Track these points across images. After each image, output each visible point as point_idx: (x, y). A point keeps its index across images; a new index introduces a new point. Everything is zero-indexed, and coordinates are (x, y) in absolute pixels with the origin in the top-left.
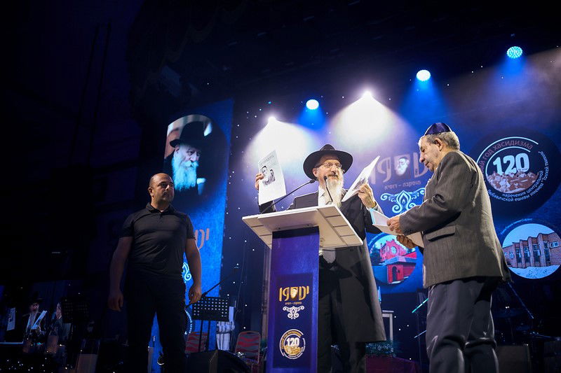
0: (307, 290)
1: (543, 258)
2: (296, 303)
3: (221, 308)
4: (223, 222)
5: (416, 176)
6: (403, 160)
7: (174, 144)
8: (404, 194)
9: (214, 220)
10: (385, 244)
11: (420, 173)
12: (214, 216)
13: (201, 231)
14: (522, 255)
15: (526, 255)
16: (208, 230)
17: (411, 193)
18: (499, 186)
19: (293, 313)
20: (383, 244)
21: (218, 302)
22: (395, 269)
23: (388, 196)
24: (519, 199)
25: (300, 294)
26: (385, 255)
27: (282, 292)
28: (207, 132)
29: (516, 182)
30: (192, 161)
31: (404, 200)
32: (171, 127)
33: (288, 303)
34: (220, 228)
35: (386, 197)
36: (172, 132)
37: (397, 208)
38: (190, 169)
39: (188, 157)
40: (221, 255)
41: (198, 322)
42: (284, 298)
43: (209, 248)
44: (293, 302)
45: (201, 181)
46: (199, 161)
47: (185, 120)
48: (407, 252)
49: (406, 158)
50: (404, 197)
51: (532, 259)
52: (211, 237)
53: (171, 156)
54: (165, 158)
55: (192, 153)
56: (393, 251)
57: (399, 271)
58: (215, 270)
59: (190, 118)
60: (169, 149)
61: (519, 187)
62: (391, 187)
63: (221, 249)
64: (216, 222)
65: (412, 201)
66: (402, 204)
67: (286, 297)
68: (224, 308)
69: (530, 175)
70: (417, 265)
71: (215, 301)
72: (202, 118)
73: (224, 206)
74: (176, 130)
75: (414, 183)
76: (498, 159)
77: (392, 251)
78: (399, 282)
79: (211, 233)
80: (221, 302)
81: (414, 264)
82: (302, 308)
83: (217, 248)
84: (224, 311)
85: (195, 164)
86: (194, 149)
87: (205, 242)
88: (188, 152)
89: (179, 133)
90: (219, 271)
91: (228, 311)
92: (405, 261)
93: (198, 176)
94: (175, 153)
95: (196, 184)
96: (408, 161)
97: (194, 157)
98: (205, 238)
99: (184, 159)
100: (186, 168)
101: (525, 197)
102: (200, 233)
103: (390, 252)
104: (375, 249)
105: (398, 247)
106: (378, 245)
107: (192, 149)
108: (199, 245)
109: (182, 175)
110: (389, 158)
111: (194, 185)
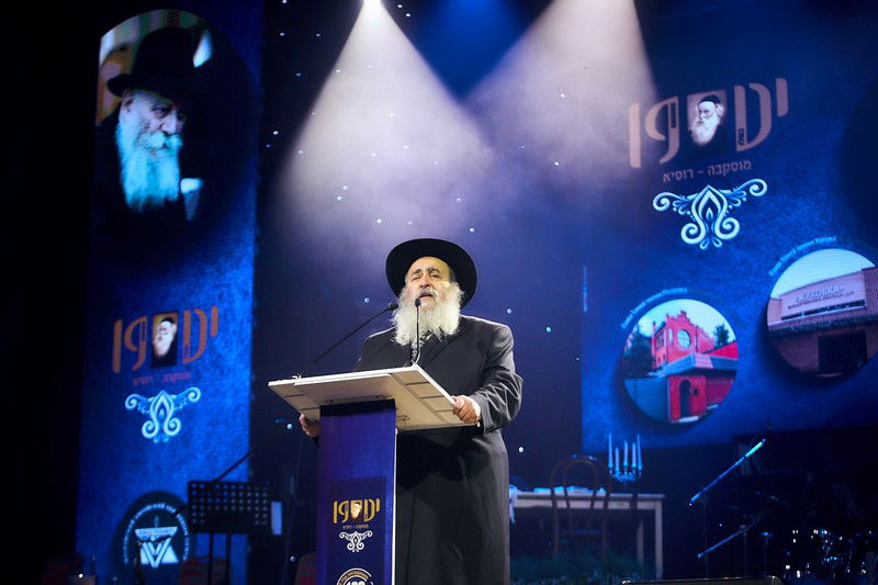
0: (376, 505)
2: (360, 527)
3: (253, 505)
4: (250, 291)
5: (740, 148)
6: (709, 105)
7: (118, 86)
8: (708, 194)
9: (228, 286)
10: (664, 324)
11: (749, 142)
12: (229, 275)
13: (197, 312)
16: (215, 312)
17: (728, 192)
19: (355, 542)
20: (658, 325)
21: (245, 491)
22: (685, 385)
23: (671, 199)
25: (366, 512)
26: (663, 351)
27: (337, 508)
28: (201, 57)
30: (167, 135)
31: (709, 211)
32: (108, 41)
33: (348, 527)
34: (242, 306)
35: (665, 201)
36: (111, 54)
37: (692, 232)
38: (161, 153)
39: (155, 123)
40: (248, 371)
41: (203, 539)
42: (340, 517)
43: (219, 356)
44: (355, 525)
45: (190, 185)
47: (145, 25)
48: (716, 345)
49: (715, 100)
50: (710, 204)
52: (223, 328)
53: (113, 121)
54: (98, 123)
55: (166, 112)
56: (683, 340)
57: (696, 392)
58: (237, 409)
59: (157, 19)
60: (107, 100)
62: (679, 175)
63: (247, 358)
64: (234, 290)
65: (731, 213)
66: (704, 219)
67: (344, 517)
68: (261, 505)
70: (738, 375)
71: (237, 491)
72: (188, 20)
73: (251, 249)
74: (120, 49)
75: (735, 166)
77: (681, 341)
78: (695, 418)
79: (224, 317)
80: (253, 492)
81: (731, 374)
82: (370, 534)
83: (240, 356)
84: (261, 513)
85: (175, 142)
86: (170, 102)
87: (210, 339)
88: (154, 109)
89: (131, 56)
90: (244, 411)
91: (269, 512)
92: (709, 365)
93: (185, 173)
94: (123, 113)
95: (180, 194)
96: (721, 109)
97: (171, 123)
98: (209, 331)
99: (147, 127)
100: (153, 150)
102: (196, 319)
103: (674, 343)
104: (640, 337)
105: (694, 331)
106: (646, 326)
107: (166, 102)
108: (194, 348)
109: (144, 170)
110: (675, 100)
111: (174, 195)
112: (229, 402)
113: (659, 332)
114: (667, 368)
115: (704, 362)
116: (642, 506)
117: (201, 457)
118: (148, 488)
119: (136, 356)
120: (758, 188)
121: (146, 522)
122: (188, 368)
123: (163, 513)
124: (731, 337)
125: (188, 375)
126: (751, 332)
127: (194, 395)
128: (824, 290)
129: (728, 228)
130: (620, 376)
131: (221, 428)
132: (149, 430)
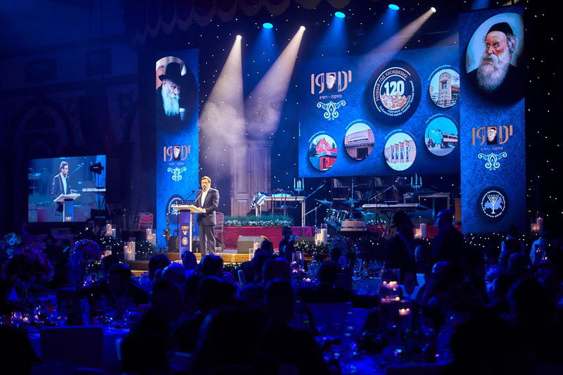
1: (405, 157)
6: (332, 77)
7: (162, 78)
8: (331, 104)
14: (394, 155)
15: (397, 154)
16: (189, 147)
17: (336, 104)
18: (386, 104)
20: (318, 142)
22: (324, 159)
23: (322, 105)
24: (397, 115)
26: (319, 149)
28: (183, 72)
29: (396, 102)
30: (175, 94)
31: (331, 109)
32: (159, 64)
34: (196, 146)
35: (320, 105)
36: (159, 68)
37: (327, 115)
38: (174, 100)
39: (172, 90)
43: (191, 159)
45: (182, 110)
46: (180, 95)
47: (168, 60)
48: (332, 148)
49: (333, 75)
50: (331, 107)
51: (399, 157)
52: (191, 152)
53: (161, 88)
54: (157, 89)
55: (175, 87)
56: (324, 146)
57: (327, 161)
59: (171, 59)
60: (159, 82)
61: (397, 106)
63: (198, 160)
64: (194, 142)
65: (336, 110)
66: (330, 111)
69: (404, 97)
72: (179, 61)
74: (162, 67)
75: (338, 96)
76: (388, 83)
78: (326, 169)
79: (191, 148)
81: (336, 157)
85: (177, 97)
88: (171, 86)
89: (164, 69)
92: (330, 155)
93: (180, 106)
94: (163, 86)
97: (176, 91)
99: (170, 91)
100: (172, 99)
101: (399, 114)
103: (322, 148)
104: (313, 145)
105: (327, 144)
106: (315, 142)
107: (174, 85)
108: (184, 156)
109: (170, 104)
110: (323, 74)
111: (178, 113)
112: (193, 172)
113: (318, 144)
114: (320, 154)
115: (329, 153)
116: (298, 200)
117: (187, 186)
118: (174, 194)
119: (170, 157)
120: (343, 103)
121: (174, 203)
122: (183, 161)
123: (178, 200)
124: (336, 147)
125: (183, 164)
126: (341, 145)
127: (185, 169)
128: (358, 135)
129: (336, 115)
130: (308, 156)
131: (191, 179)
132: (174, 178)
